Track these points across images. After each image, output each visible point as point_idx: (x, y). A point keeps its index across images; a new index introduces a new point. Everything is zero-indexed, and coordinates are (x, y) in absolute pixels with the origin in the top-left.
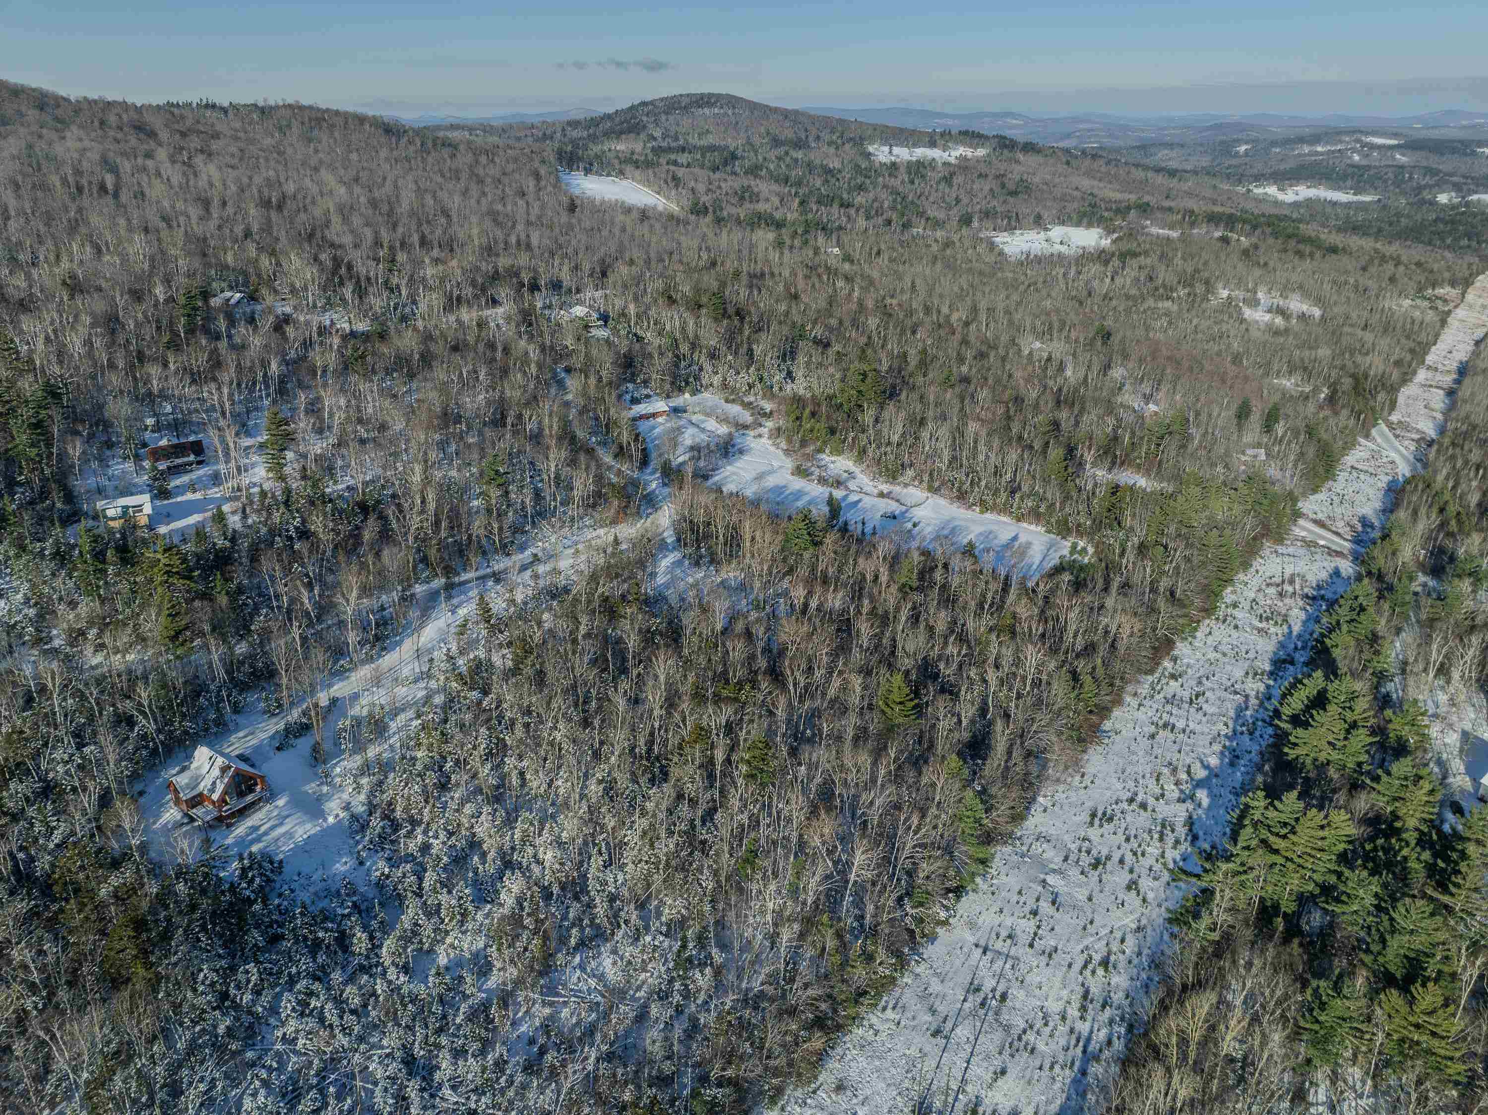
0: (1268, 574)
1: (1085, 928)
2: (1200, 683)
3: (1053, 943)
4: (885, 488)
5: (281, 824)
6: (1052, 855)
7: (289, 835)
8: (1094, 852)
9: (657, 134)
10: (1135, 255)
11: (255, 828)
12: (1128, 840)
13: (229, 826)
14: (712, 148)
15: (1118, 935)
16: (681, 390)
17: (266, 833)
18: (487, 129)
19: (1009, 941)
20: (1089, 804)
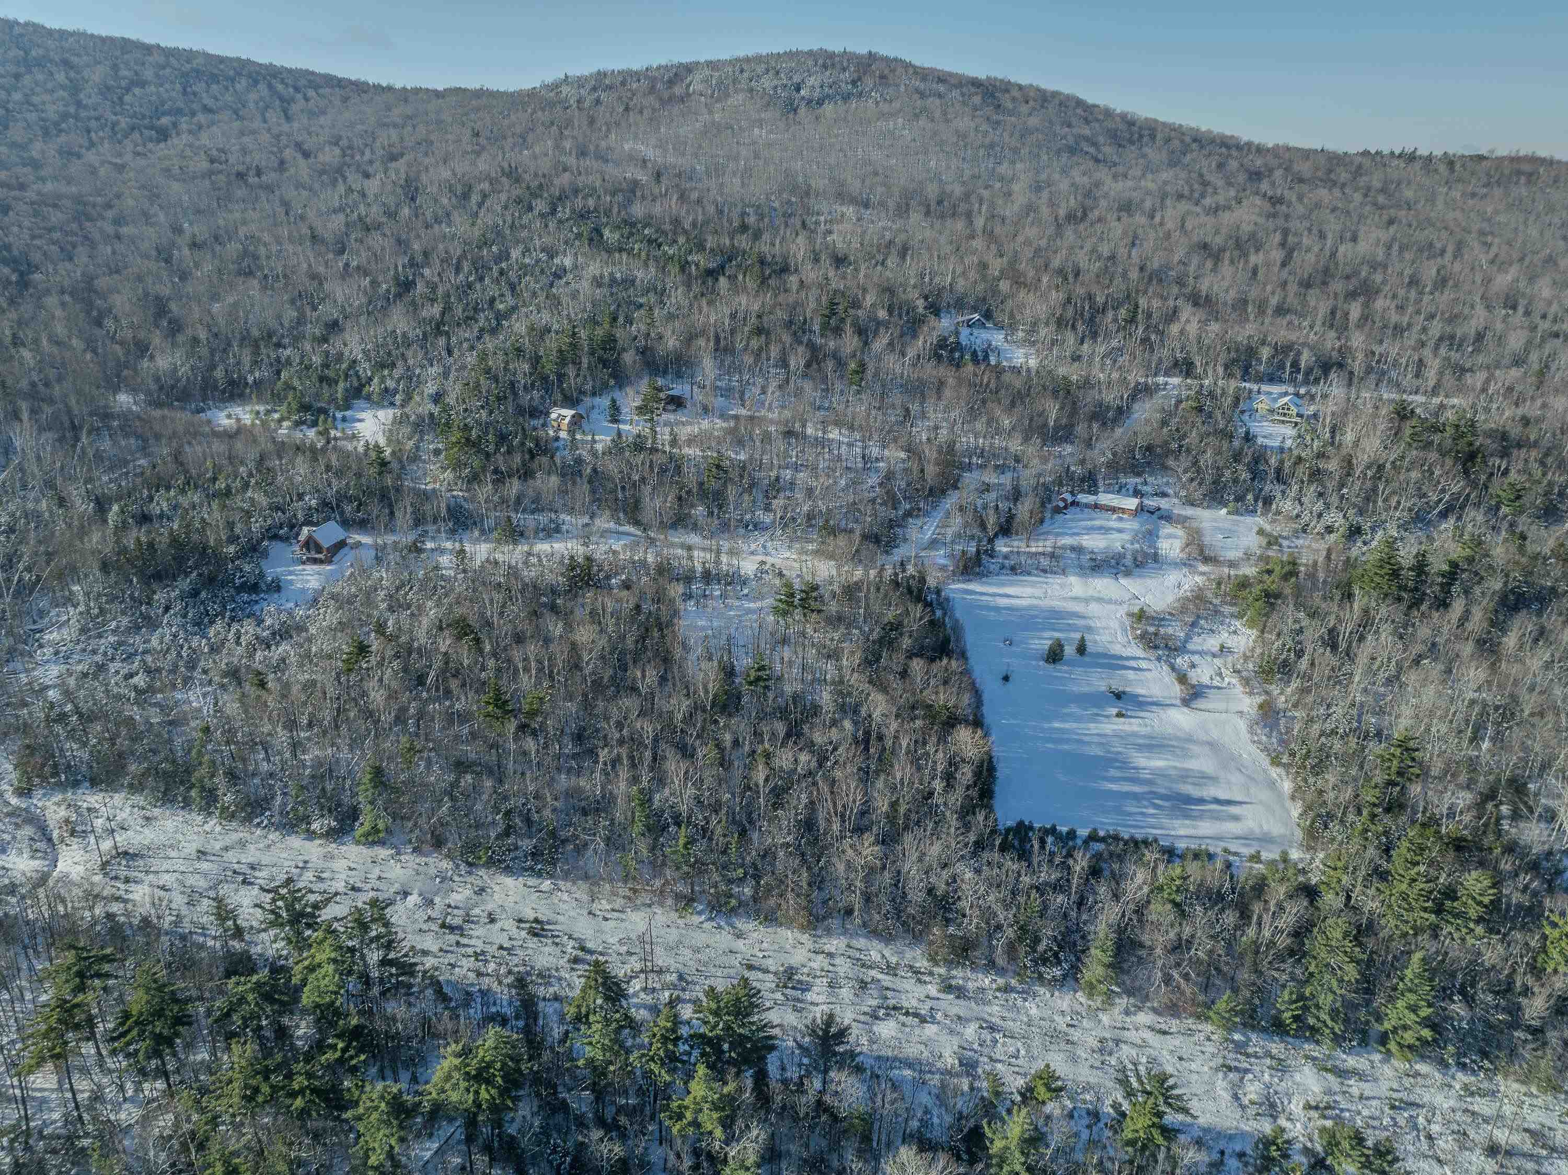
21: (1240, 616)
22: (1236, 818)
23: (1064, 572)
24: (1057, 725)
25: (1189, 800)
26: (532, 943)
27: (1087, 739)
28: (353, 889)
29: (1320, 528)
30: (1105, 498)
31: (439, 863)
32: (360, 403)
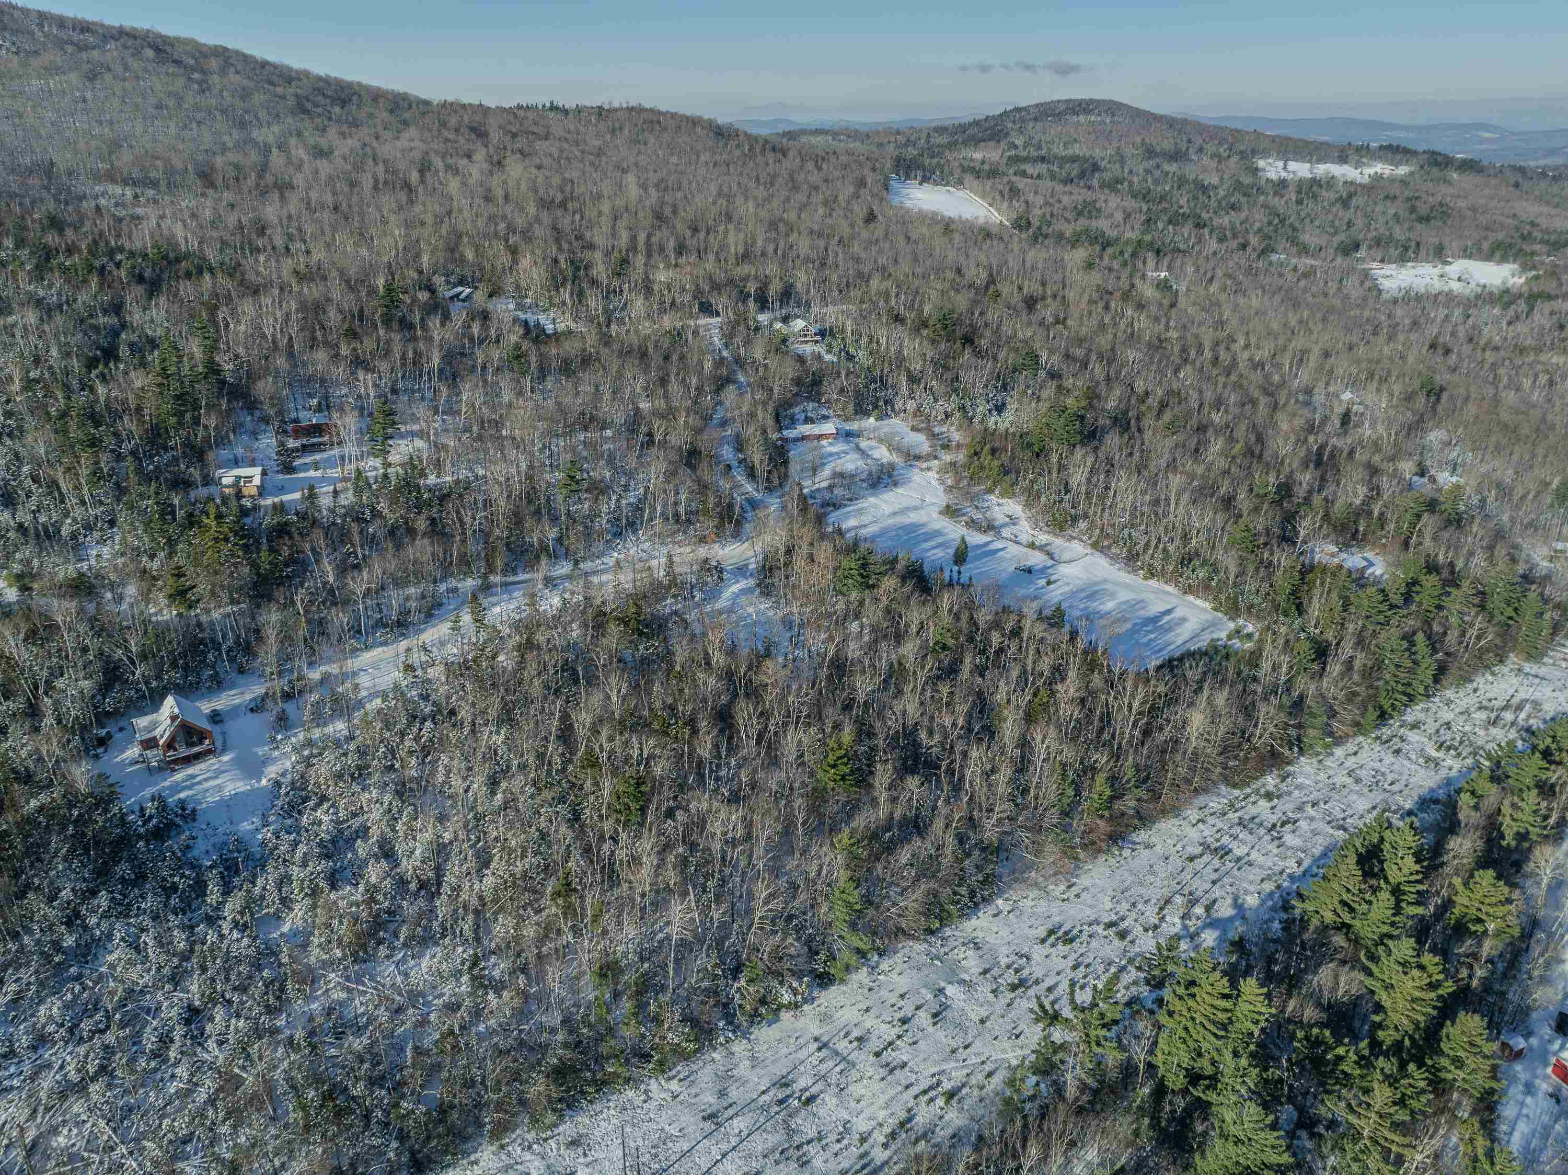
0: (1488, 695)
1: (954, 1051)
2: (1300, 809)
3: (905, 1059)
4: (1043, 538)
5: (216, 777)
6: (972, 964)
7: (220, 788)
8: (1025, 973)
9: (1019, 142)
10: (1550, 297)
11: (193, 777)
12: (1075, 967)
13: (173, 770)
14: (1074, 159)
15: (988, 1067)
16: (867, 414)
17: (199, 783)
18: (853, 134)
19: (855, 1044)
20: (1056, 919)
22: (1183, 620)
23: (861, 496)
25: (1153, 620)
26: (1077, 948)
30: (803, 430)
31: (914, 949)
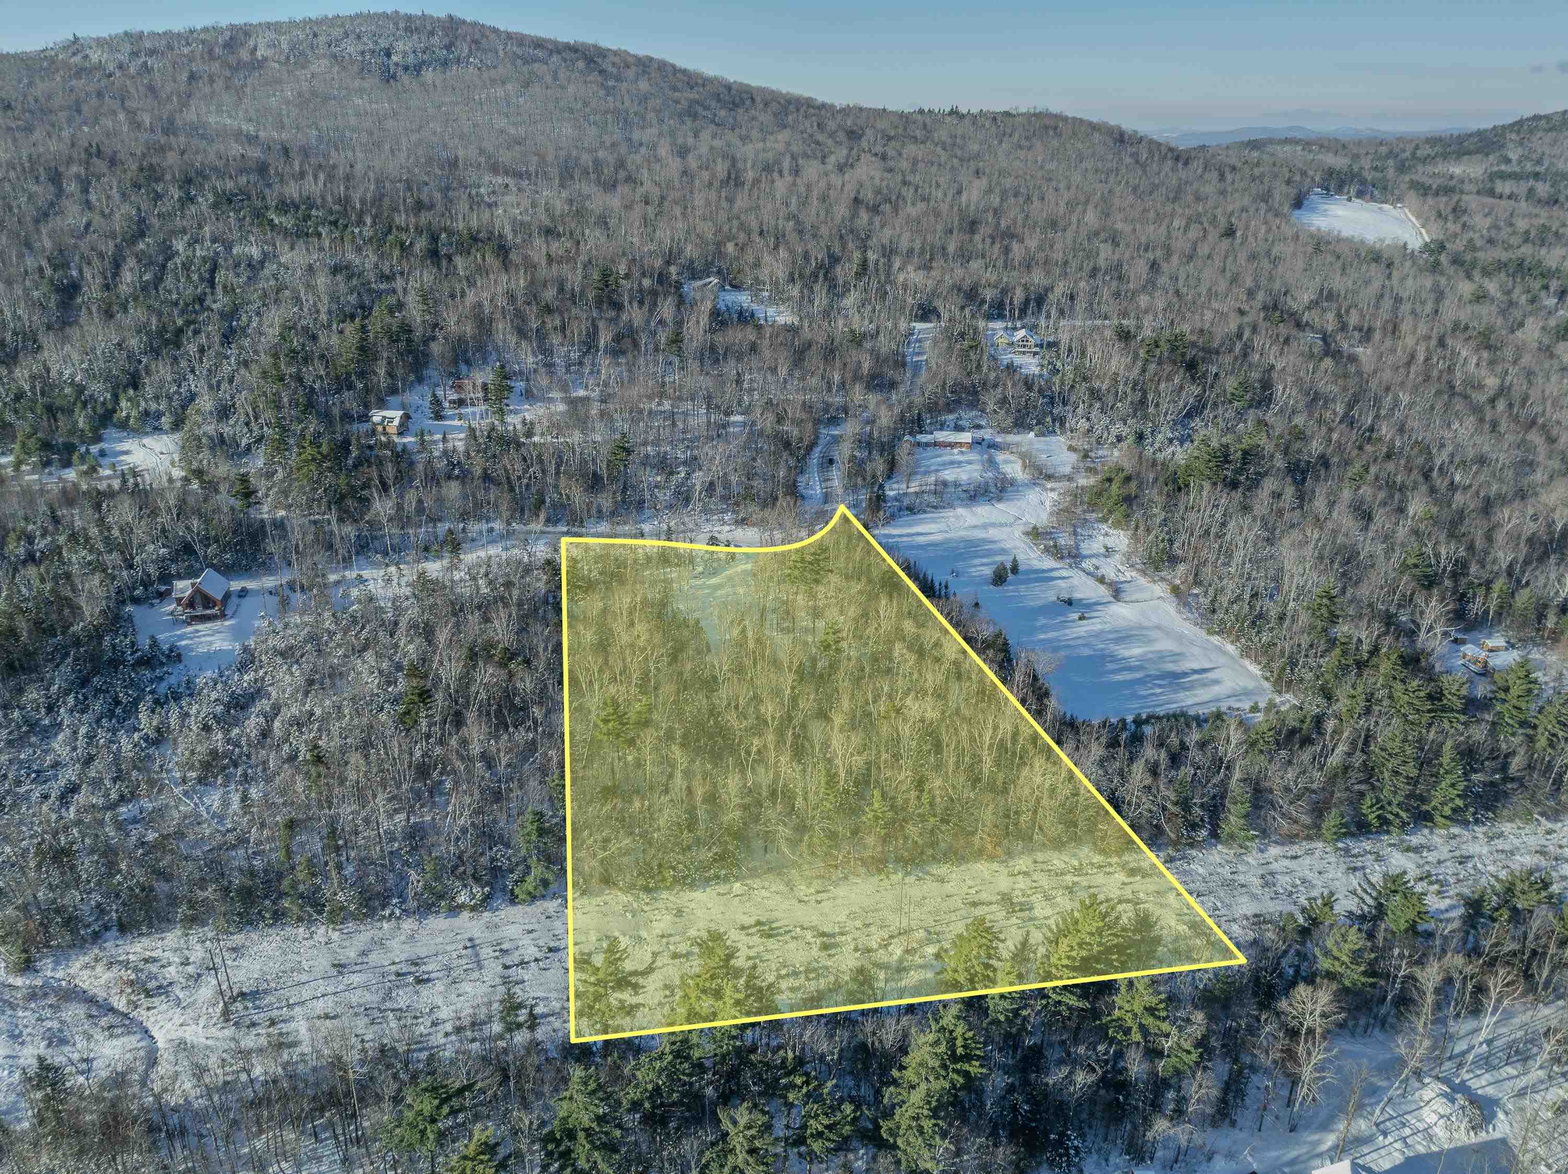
3: (526, 978)
4: (1126, 575)
5: (212, 635)
6: (660, 926)
11: (199, 631)
13: (187, 624)
16: (1029, 429)
17: (200, 637)
19: (497, 953)
20: (776, 915)
21: (1104, 520)
22: (1216, 682)
23: (951, 506)
24: (1042, 637)
25: (1176, 676)
26: (772, 944)
27: (1071, 643)
28: (550, 950)
29: (1112, 439)
30: (942, 436)
31: (618, 899)
32: (111, 432)
